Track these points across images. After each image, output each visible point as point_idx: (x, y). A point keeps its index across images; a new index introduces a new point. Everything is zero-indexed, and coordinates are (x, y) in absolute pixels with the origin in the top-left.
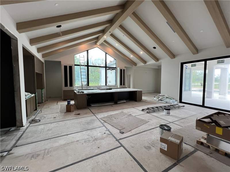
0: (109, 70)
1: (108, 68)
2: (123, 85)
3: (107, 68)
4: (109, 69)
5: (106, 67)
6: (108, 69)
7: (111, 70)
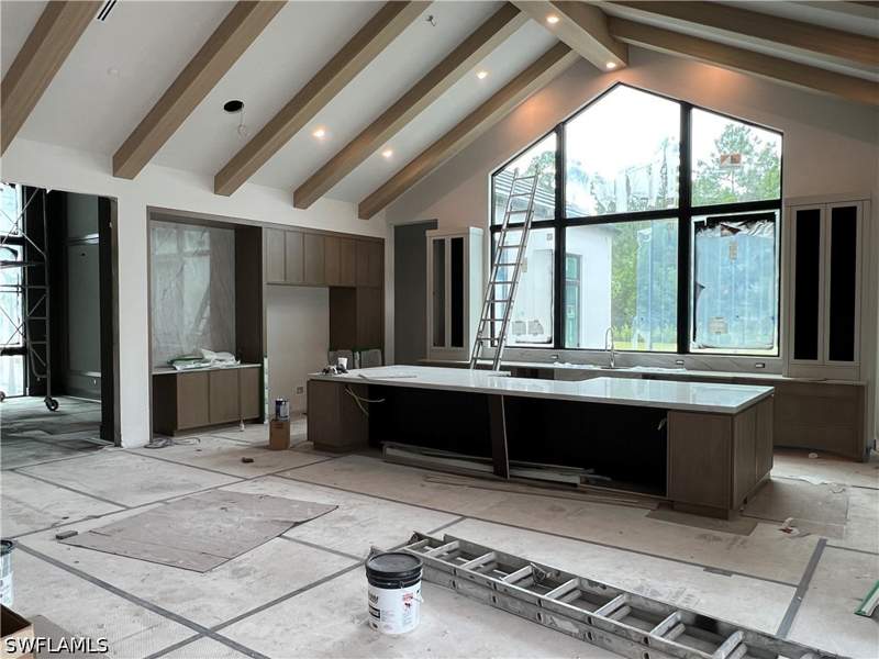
0: (717, 232)
1: (703, 218)
2: (834, 356)
3: (695, 219)
4: (712, 223)
5: (684, 211)
6: (699, 226)
7: (734, 225)
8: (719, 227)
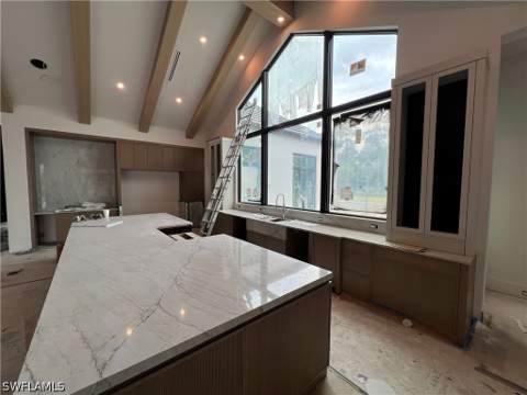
1: (338, 115)
2: (436, 226)
3: (333, 117)
4: (344, 118)
5: (326, 113)
6: (336, 121)
7: (359, 117)
8: (348, 120)
